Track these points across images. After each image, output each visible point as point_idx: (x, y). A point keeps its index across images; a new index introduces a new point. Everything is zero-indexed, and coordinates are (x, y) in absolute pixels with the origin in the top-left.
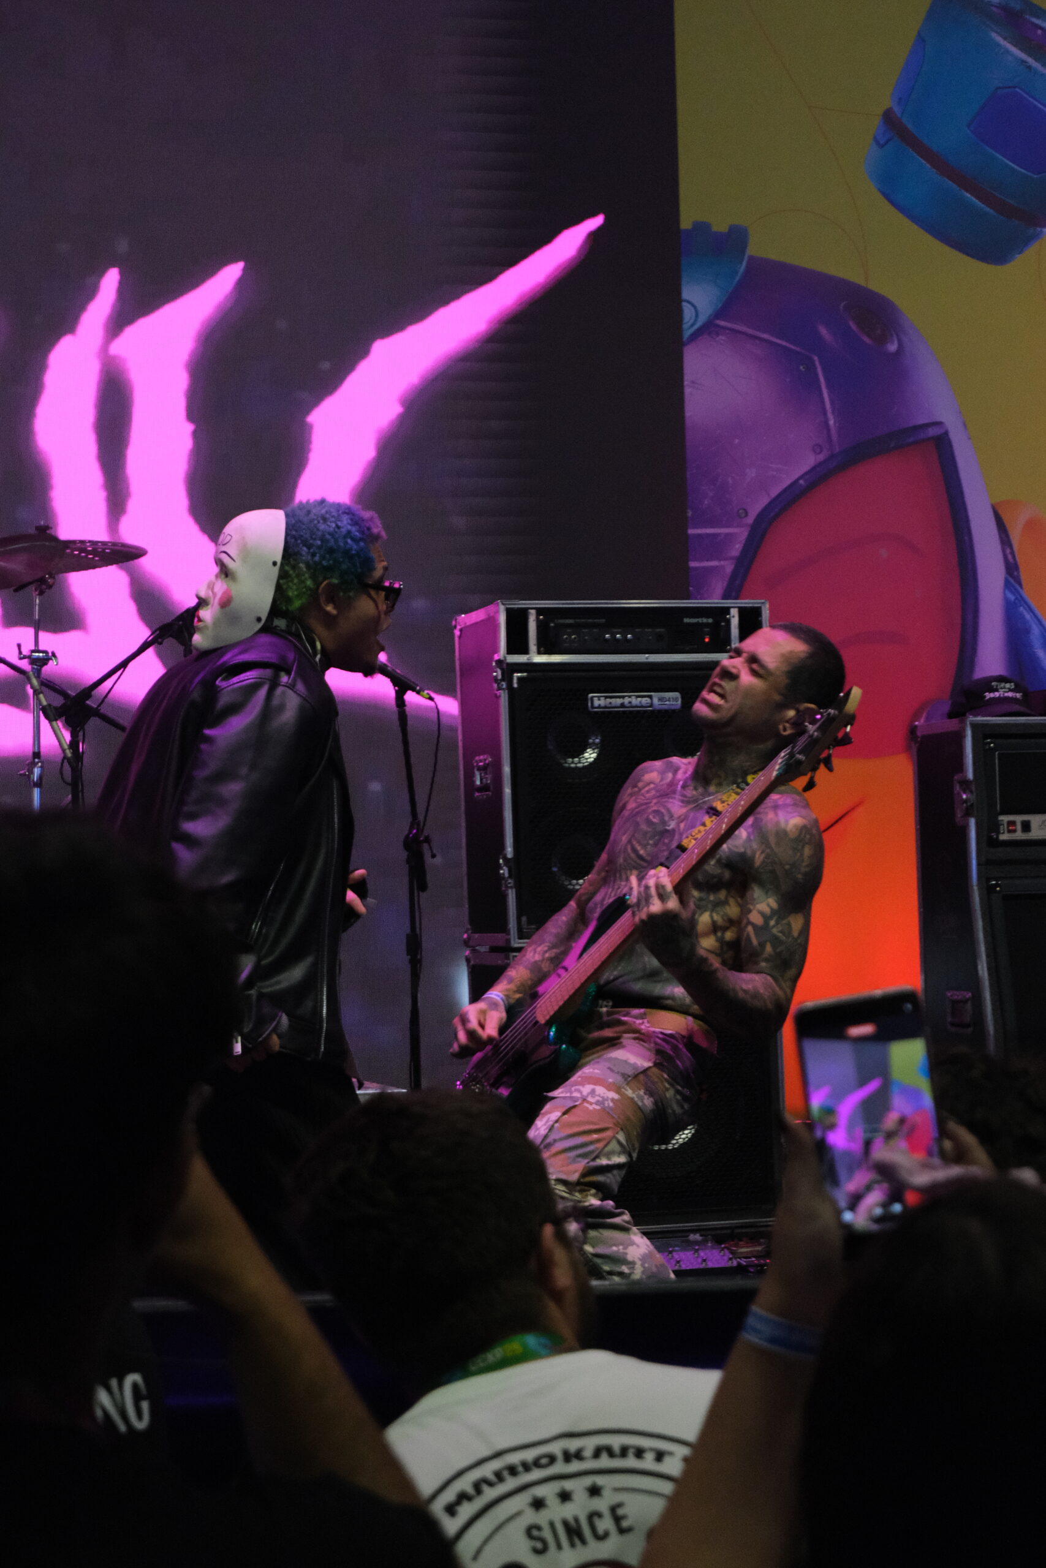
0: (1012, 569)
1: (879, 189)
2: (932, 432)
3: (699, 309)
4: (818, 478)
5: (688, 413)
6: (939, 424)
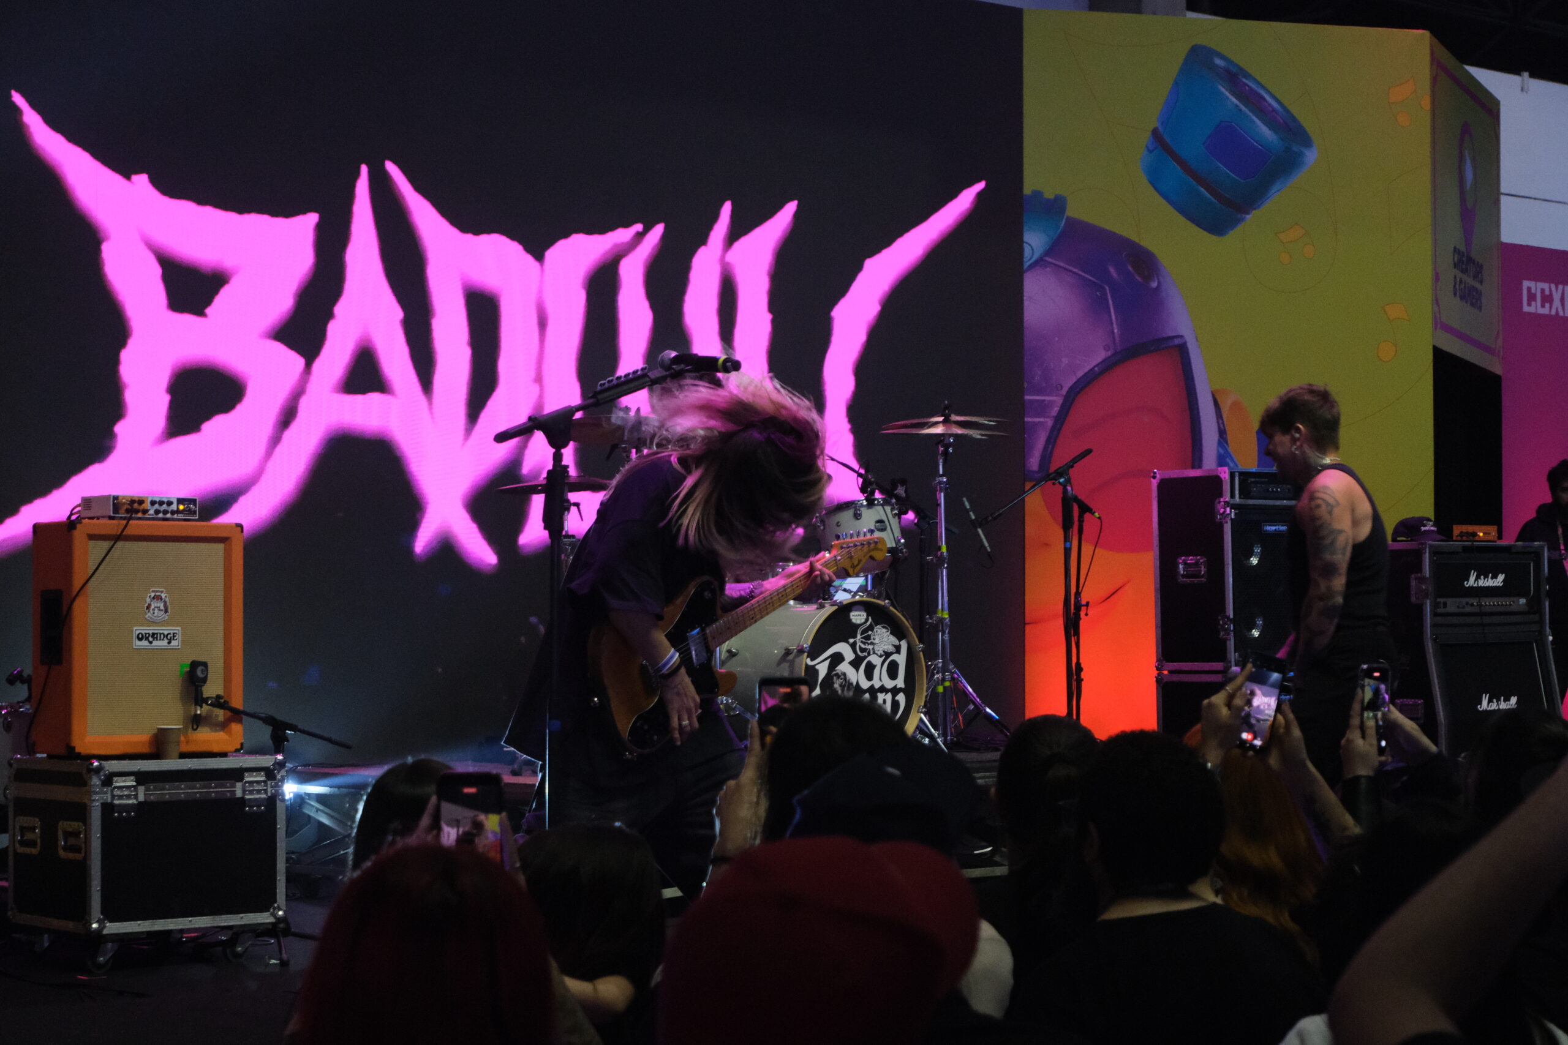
0: (1222, 433)
1: (1148, 180)
2: (1176, 342)
3: (1035, 248)
4: (1107, 366)
5: (1026, 319)
6: (1182, 336)
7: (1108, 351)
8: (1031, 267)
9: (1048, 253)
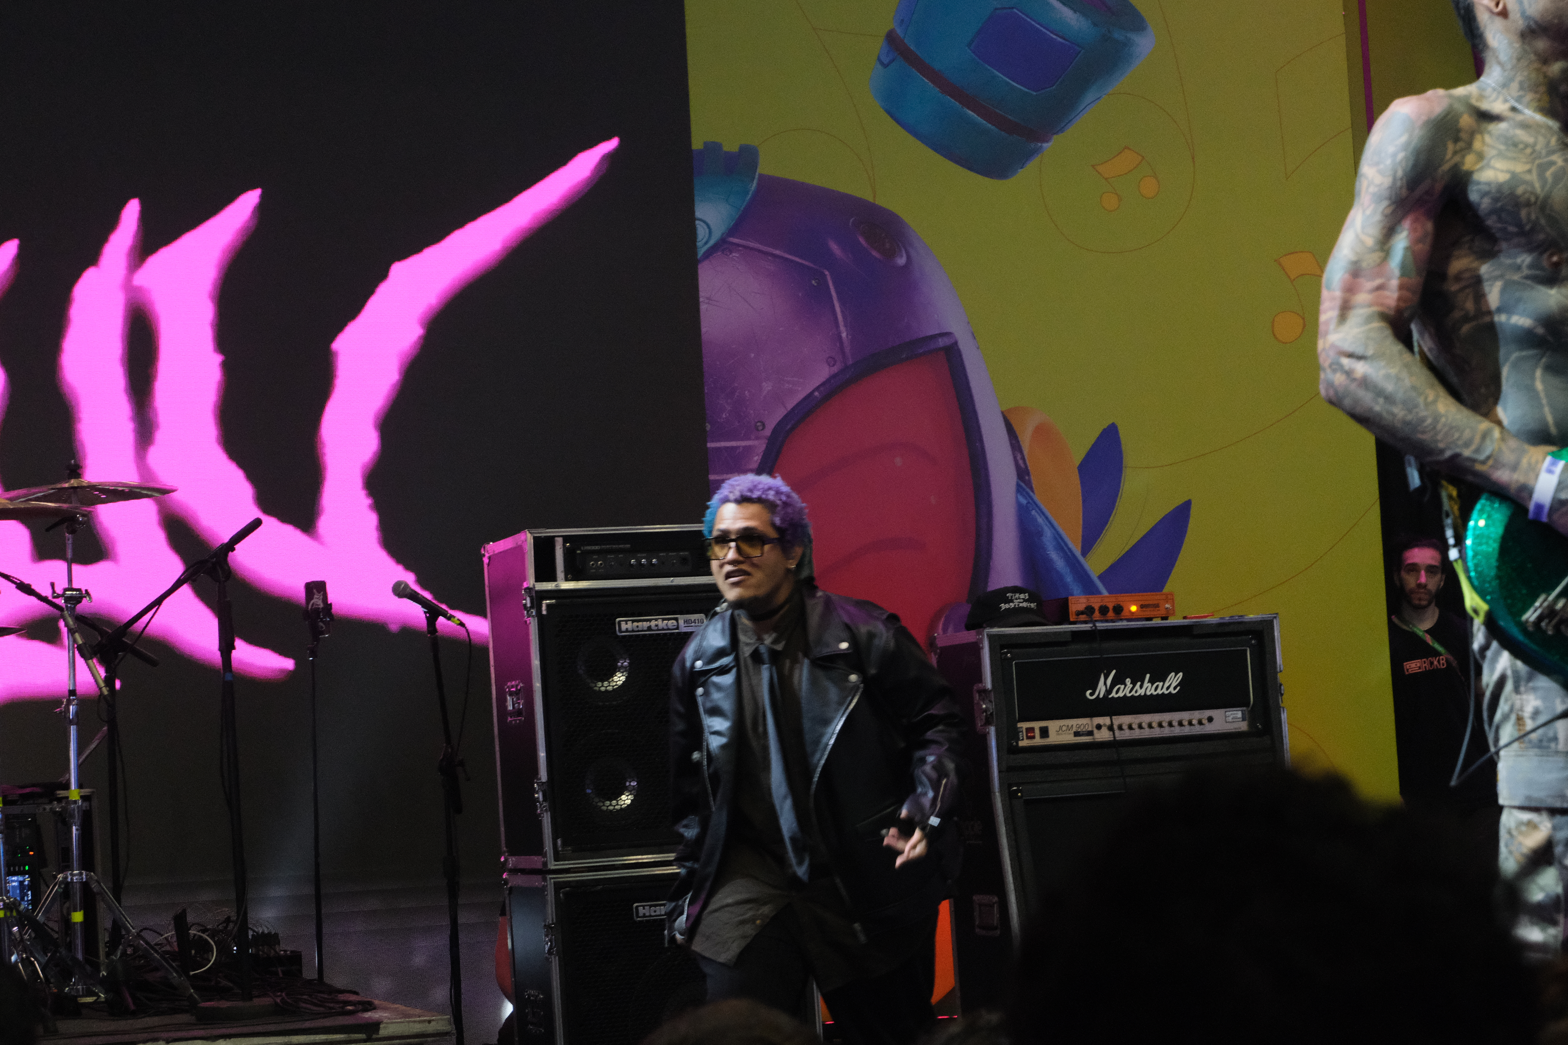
0: (1023, 473)
1: (883, 108)
2: (942, 342)
3: (712, 227)
4: (832, 390)
5: (704, 330)
6: (948, 334)
7: (834, 365)
8: (709, 254)
9: (733, 231)
